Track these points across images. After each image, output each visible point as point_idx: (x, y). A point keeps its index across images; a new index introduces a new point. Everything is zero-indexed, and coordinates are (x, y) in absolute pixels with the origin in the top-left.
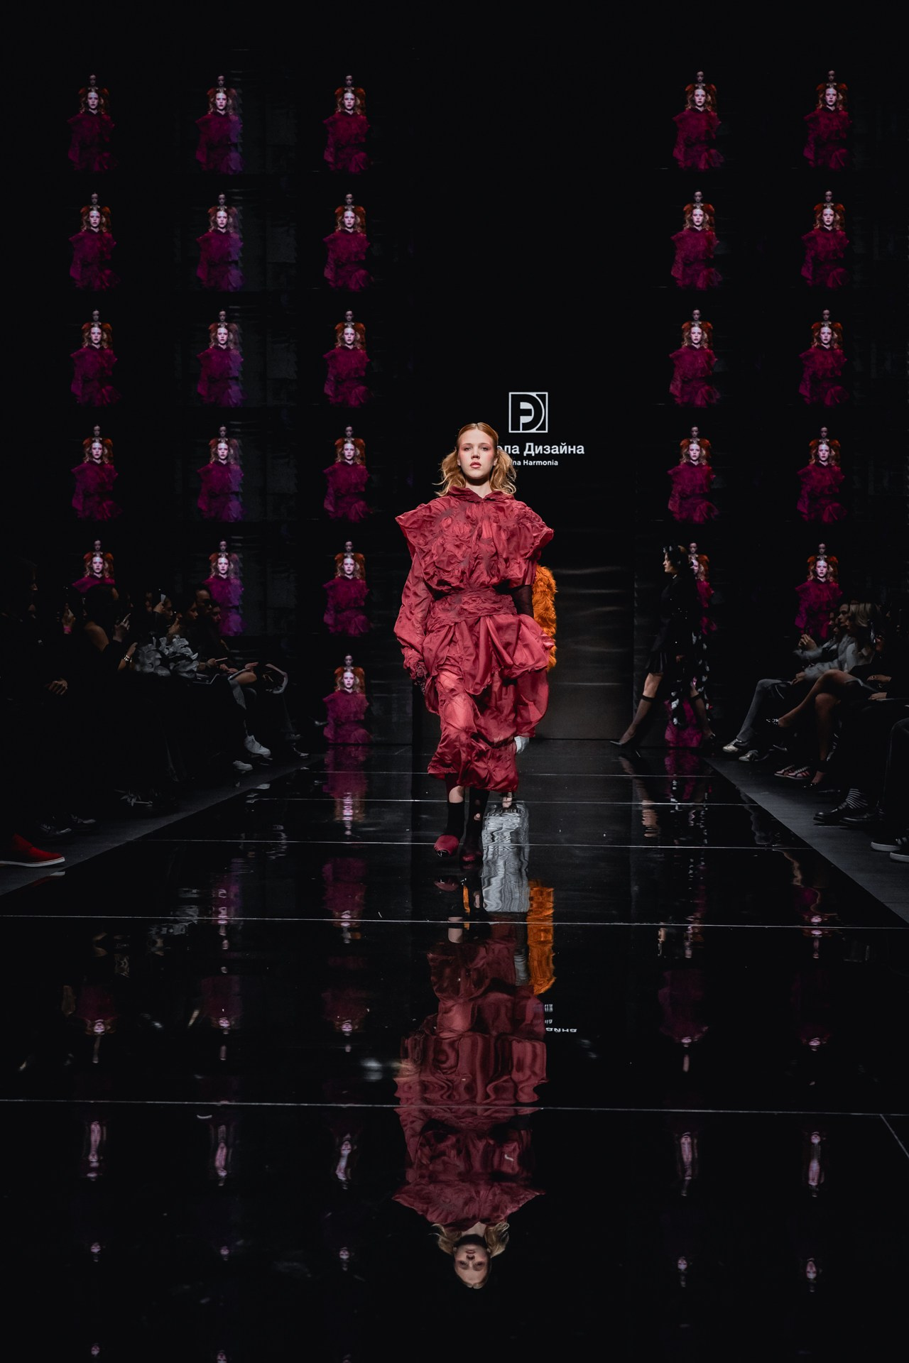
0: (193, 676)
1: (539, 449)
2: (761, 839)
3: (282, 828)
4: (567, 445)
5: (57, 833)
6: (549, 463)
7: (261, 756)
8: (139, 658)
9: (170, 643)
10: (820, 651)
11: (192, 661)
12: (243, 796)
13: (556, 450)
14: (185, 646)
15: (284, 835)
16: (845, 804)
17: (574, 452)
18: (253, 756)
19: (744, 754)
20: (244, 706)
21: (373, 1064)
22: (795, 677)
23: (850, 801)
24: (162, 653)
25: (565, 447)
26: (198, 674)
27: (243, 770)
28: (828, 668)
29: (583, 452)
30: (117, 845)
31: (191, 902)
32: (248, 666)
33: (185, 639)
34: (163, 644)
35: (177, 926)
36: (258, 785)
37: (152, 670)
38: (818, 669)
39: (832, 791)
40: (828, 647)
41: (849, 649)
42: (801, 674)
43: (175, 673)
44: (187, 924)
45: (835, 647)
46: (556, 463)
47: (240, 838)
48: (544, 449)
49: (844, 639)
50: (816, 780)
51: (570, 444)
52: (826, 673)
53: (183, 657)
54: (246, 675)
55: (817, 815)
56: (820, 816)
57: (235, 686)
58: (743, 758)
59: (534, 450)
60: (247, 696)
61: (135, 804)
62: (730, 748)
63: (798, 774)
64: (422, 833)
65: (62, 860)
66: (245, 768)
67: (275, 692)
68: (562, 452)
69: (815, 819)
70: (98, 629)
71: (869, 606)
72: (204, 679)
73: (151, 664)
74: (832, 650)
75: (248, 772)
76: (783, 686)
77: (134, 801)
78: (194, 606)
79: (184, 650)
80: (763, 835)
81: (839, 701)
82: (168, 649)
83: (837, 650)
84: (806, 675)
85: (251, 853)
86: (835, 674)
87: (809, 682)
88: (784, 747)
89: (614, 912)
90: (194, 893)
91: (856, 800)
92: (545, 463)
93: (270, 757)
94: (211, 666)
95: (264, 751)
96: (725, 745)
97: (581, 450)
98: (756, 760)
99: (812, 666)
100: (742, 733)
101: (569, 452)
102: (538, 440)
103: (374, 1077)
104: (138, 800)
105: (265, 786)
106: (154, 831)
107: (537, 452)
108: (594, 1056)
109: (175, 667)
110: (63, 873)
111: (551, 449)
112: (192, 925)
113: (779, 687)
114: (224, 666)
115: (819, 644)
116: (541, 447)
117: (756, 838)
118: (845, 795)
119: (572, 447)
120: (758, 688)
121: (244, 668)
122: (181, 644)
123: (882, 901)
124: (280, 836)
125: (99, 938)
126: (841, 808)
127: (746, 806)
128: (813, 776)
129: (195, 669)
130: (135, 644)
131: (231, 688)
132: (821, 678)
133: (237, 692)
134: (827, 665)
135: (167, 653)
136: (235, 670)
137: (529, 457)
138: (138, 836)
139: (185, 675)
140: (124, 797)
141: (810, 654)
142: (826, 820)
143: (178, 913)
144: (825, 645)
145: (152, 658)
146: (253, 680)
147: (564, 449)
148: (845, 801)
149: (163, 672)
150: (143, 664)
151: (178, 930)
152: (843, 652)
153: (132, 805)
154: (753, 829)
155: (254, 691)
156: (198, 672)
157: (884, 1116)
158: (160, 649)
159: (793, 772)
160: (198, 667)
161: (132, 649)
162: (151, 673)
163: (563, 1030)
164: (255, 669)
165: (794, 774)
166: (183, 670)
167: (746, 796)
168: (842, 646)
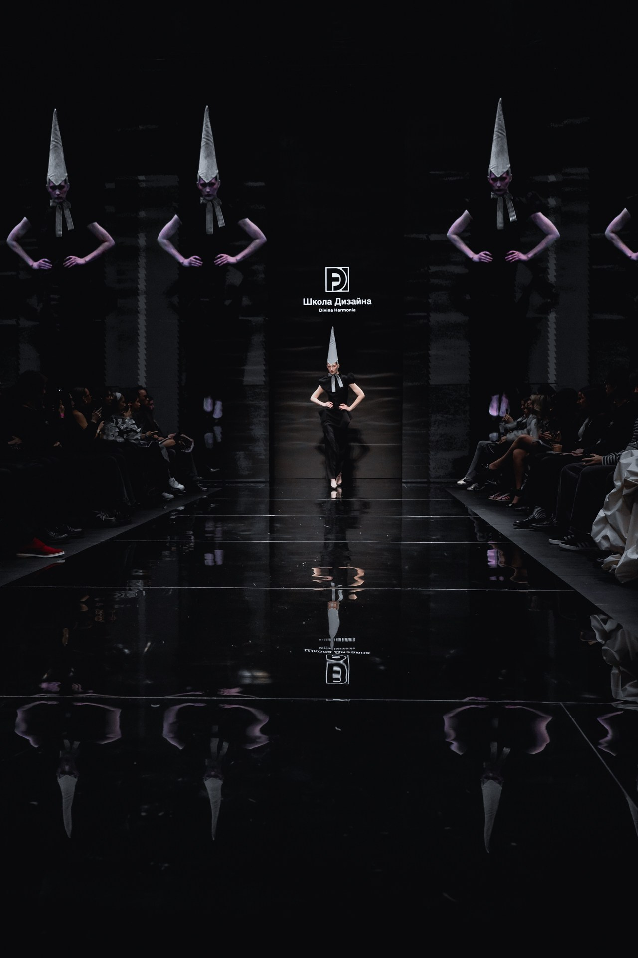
0: (138, 442)
1: (344, 302)
2: (481, 537)
3: (192, 533)
4: (361, 299)
5: (60, 537)
6: (350, 310)
7: (179, 489)
8: (106, 431)
9: (124, 422)
10: (516, 423)
11: (137, 433)
12: (169, 514)
13: (354, 302)
14: (133, 424)
15: (193, 538)
16: (533, 516)
17: (365, 304)
18: (174, 490)
19: (470, 486)
20: (168, 460)
21: (247, 674)
22: (501, 440)
23: (535, 515)
24: (119, 428)
25: (360, 300)
26: (141, 441)
27: (168, 499)
28: (521, 434)
29: (371, 304)
30: (95, 544)
31: (139, 578)
32: (170, 436)
33: (132, 420)
34: (120, 423)
35: (130, 592)
36: (178, 508)
37: (113, 438)
38: (515, 434)
39: (523, 508)
40: (521, 421)
41: (533, 422)
42: (505, 437)
43: (127, 440)
44: (136, 591)
45: (525, 421)
46: (355, 310)
47: (167, 539)
48: (347, 302)
49: (531, 416)
50: (514, 502)
51: (363, 298)
52: (520, 436)
53: (132, 430)
54: (170, 441)
55: (516, 523)
56: (517, 523)
57: (163, 448)
58: (470, 489)
59: (341, 303)
60: (170, 454)
61: (105, 519)
62: (461, 482)
63: (503, 498)
64: (275, 535)
65: (63, 553)
66: (169, 497)
67: (187, 451)
68: (358, 304)
69: (514, 525)
70: (80, 414)
71: (542, 397)
72: (144, 443)
73: (113, 435)
74: (523, 423)
75: (171, 500)
76: (493, 445)
77: (104, 517)
78: (138, 399)
79: (132, 426)
80: (482, 535)
81: (529, 454)
82: (122, 425)
83: (526, 422)
84: (507, 438)
85: (173, 548)
86: (525, 437)
87: (508, 442)
88: (494, 482)
89: (395, 582)
90: (140, 573)
91: (539, 513)
92: (348, 310)
93: (184, 490)
94: (149, 436)
95: (181, 487)
96: (458, 481)
97: (369, 302)
98: (477, 490)
99: (510, 433)
100: (469, 474)
101: (363, 304)
102: (343, 296)
103: (247, 681)
104: (106, 517)
105: (182, 508)
106: (117, 536)
107: (343, 304)
108: (382, 668)
109: (127, 436)
110: (64, 561)
111: (351, 302)
112: (140, 592)
113: (491, 446)
114: (156, 436)
115: (515, 419)
116: (345, 301)
117: (477, 537)
118: (533, 511)
119: (364, 301)
120: (478, 447)
121: (168, 437)
122: (130, 423)
123: (556, 574)
124: (191, 537)
125: (84, 600)
126: (530, 518)
127: (471, 518)
128: (512, 499)
129: (139, 438)
130: (103, 421)
131: (160, 449)
132: (516, 440)
133: (164, 452)
134: (520, 431)
135: (122, 428)
136: (162, 438)
137: (338, 307)
138: (107, 539)
139: (133, 441)
140: (98, 516)
141: (509, 425)
142: (521, 526)
143: (130, 584)
144: (519, 420)
145: (113, 431)
146: (174, 444)
147: (359, 302)
148: (532, 514)
149: (120, 440)
150: (108, 435)
151: (132, 594)
152: (530, 424)
153: (103, 520)
154: (475, 531)
155: (174, 451)
156: (141, 439)
157: (563, 704)
158: (118, 425)
159: (500, 497)
160: (141, 436)
161: (101, 425)
162: (113, 440)
163: (362, 653)
164: (174, 438)
165: (500, 498)
166: (131, 438)
167: (471, 511)
168: (529, 420)
